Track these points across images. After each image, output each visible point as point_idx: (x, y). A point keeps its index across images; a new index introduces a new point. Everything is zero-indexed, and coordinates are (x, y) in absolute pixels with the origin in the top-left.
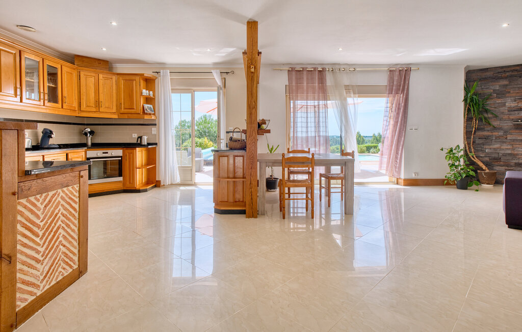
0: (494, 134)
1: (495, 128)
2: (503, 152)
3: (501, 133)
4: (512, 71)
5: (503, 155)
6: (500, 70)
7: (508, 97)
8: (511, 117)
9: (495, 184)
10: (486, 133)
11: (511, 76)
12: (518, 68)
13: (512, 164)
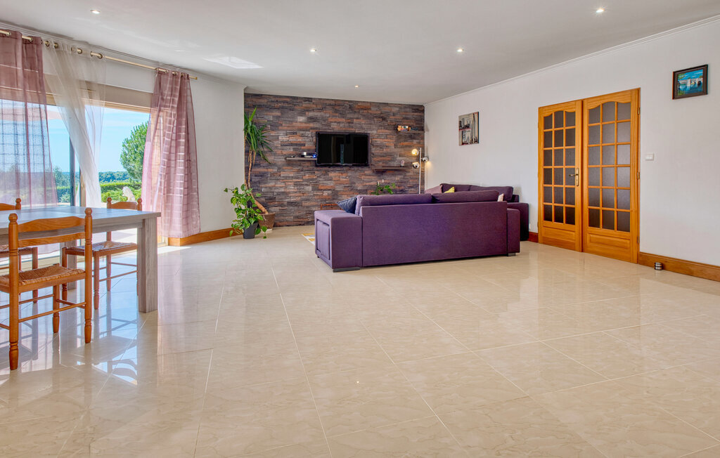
0: (269, 170)
1: (270, 165)
2: (277, 191)
3: (275, 170)
4: (284, 102)
5: (278, 195)
6: (273, 99)
7: (281, 130)
8: (284, 152)
9: (274, 226)
10: (262, 170)
11: (283, 108)
12: (288, 100)
13: (285, 203)
